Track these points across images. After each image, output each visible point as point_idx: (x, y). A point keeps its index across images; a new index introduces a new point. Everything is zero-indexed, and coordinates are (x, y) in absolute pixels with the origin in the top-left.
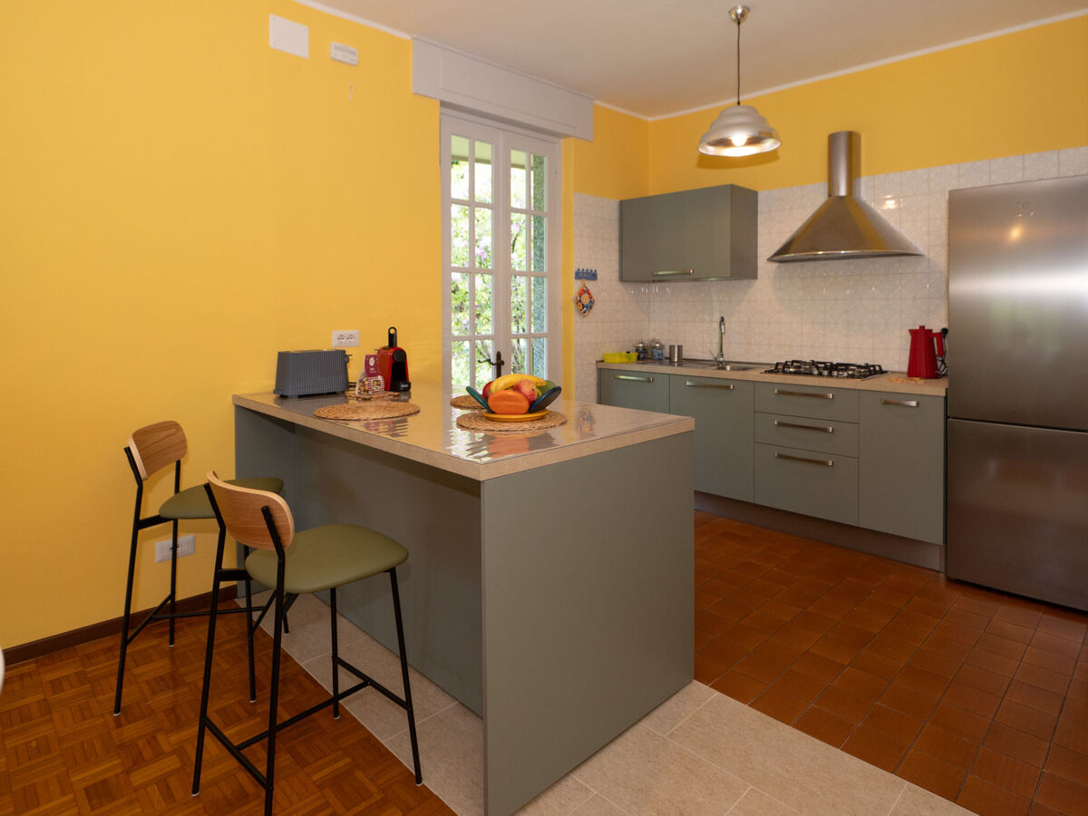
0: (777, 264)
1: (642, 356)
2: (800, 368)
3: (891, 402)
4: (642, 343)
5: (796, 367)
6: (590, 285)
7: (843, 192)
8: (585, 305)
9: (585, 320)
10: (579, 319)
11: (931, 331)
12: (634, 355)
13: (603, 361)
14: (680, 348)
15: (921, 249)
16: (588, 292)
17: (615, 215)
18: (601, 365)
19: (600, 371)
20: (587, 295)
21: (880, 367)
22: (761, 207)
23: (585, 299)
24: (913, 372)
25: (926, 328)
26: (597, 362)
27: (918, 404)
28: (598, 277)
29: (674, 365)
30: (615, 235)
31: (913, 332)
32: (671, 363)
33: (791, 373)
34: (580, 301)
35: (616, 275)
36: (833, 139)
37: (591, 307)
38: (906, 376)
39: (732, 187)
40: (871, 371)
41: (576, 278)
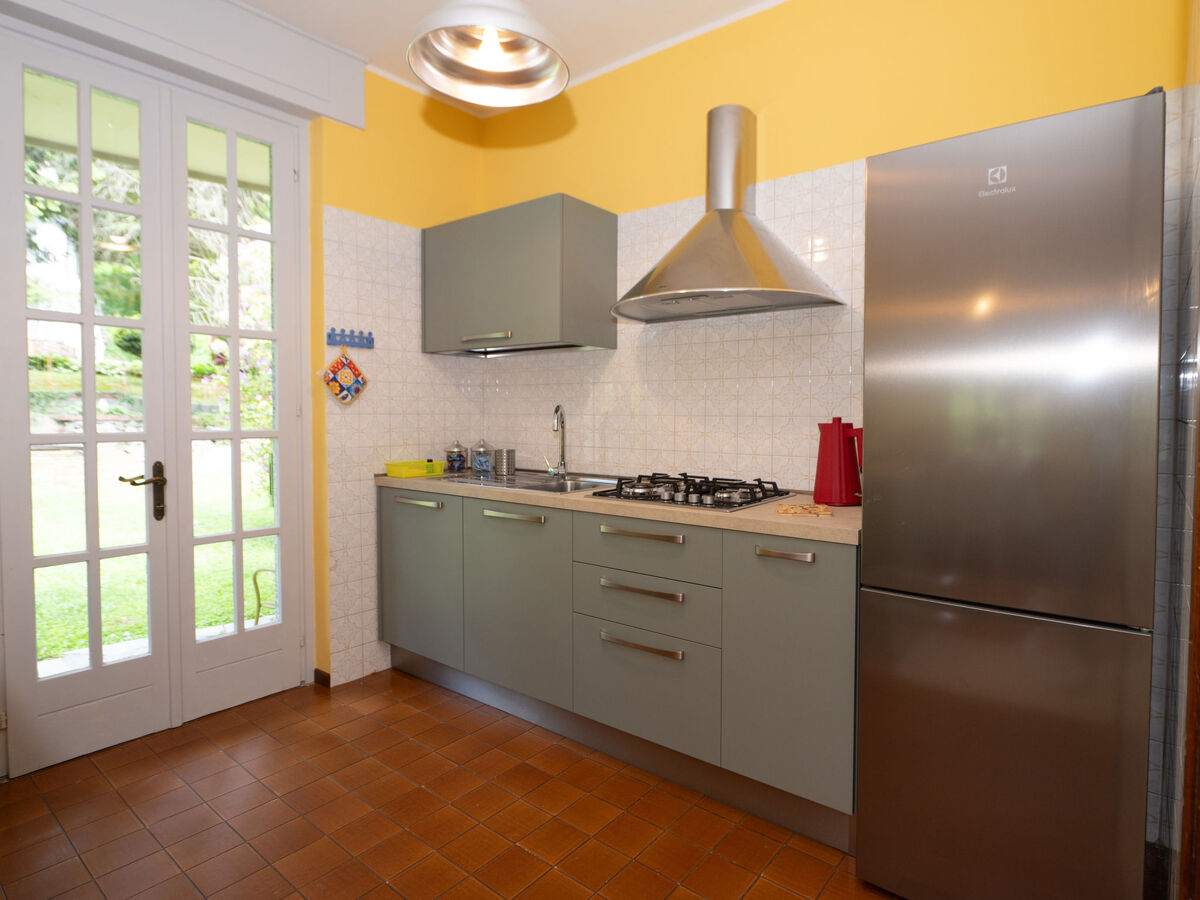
0: (642, 325)
1: (457, 465)
2: (652, 486)
3: (776, 553)
4: (458, 446)
5: (646, 487)
6: (356, 355)
7: (726, 202)
8: (347, 385)
9: (350, 410)
10: (337, 409)
11: (850, 426)
12: (441, 463)
13: (386, 475)
14: (511, 453)
15: (840, 296)
16: (351, 365)
17: (414, 252)
18: (383, 482)
19: (380, 489)
20: (347, 370)
21: (774, 484)
22: (622, 239)
23: (346, 377)
24: (822, 496)
25: (843, 421)
26: (376, 476)
27: (814, 556)
28: (377, 344)
29: (501, 481)
30: (414, 281)
31: (823, 427)
32: (497, 477)
33: (636, 497)
34: (334, 379)
35: (415, 342)
36: (712, 117)
37: (357, 391)
38: (810, 499)
39: (563, 197)
40: (760, 493)
41: (329, 344)
